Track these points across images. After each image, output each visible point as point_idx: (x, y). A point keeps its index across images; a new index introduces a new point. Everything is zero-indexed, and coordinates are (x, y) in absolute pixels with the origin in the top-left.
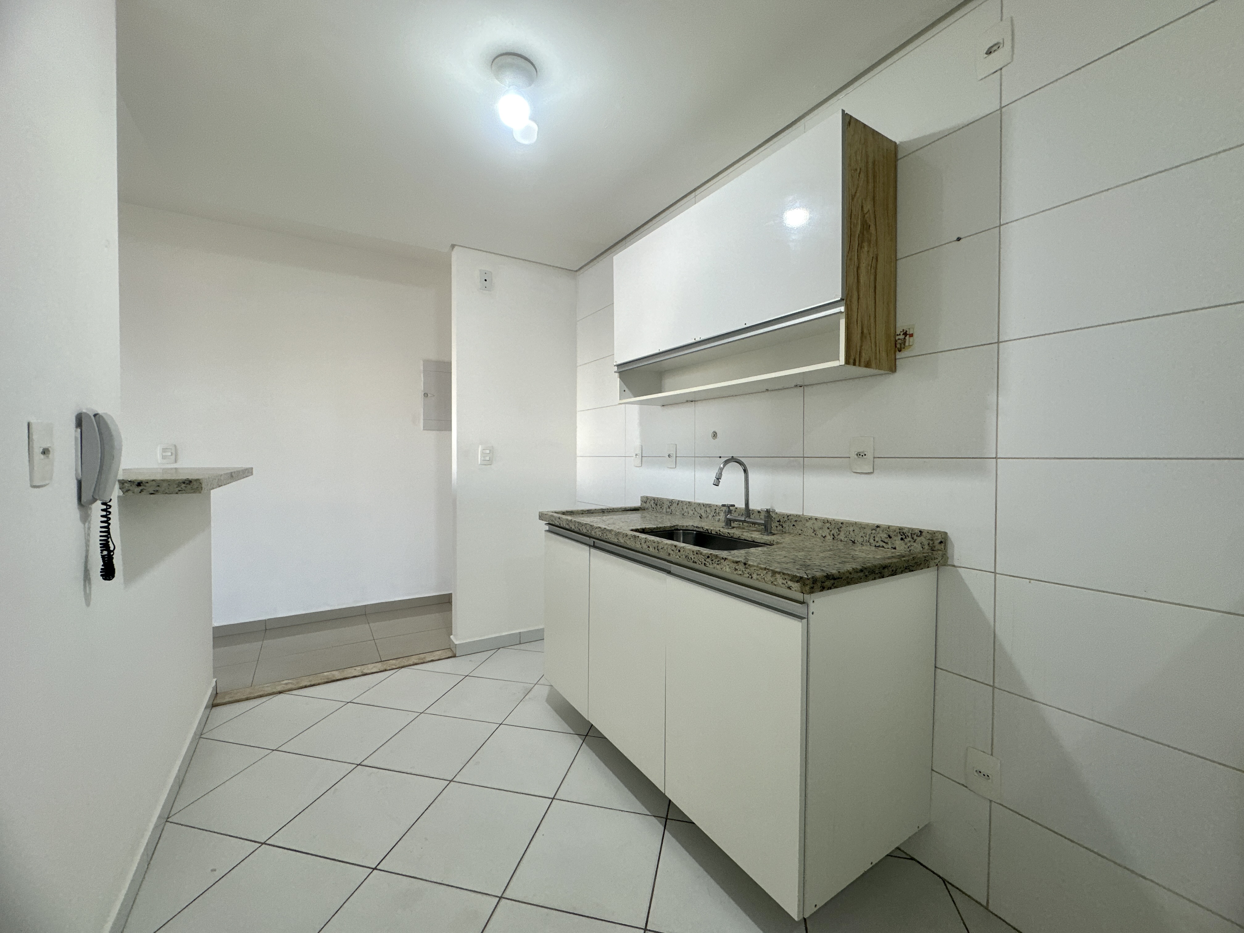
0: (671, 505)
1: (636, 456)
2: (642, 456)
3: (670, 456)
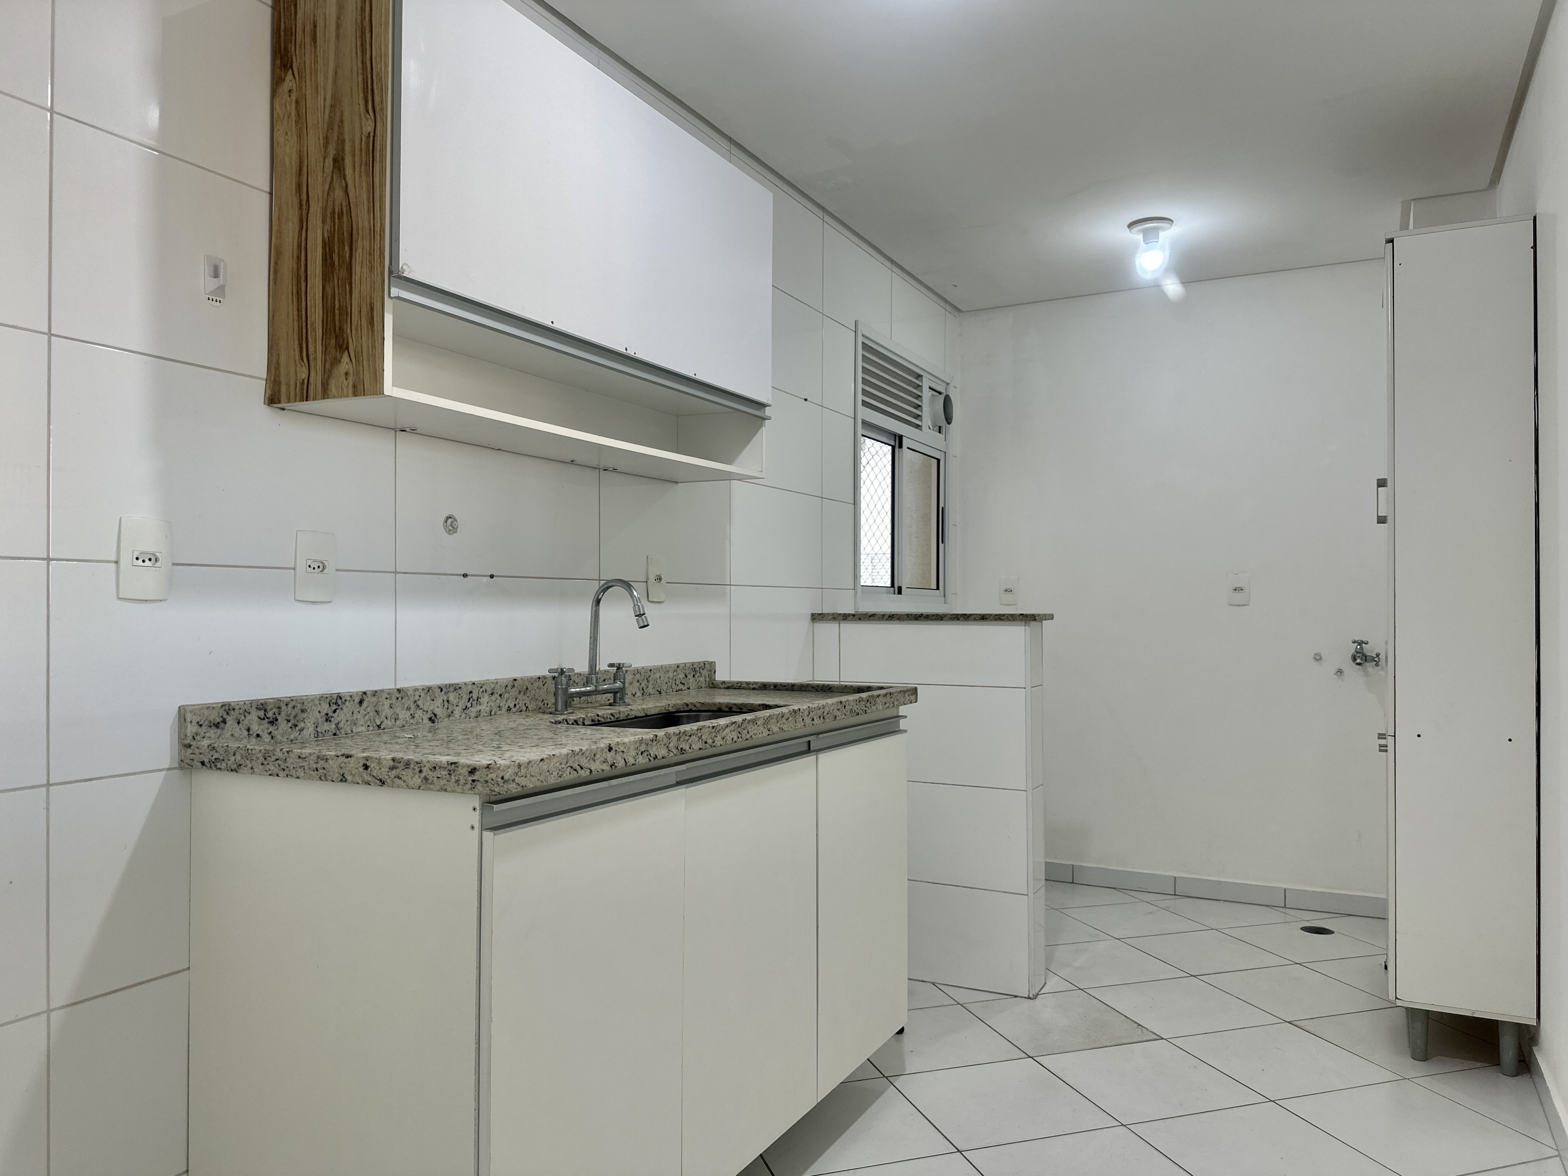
1: (140, 562)
2: (174, 564)
3: (322, 567)
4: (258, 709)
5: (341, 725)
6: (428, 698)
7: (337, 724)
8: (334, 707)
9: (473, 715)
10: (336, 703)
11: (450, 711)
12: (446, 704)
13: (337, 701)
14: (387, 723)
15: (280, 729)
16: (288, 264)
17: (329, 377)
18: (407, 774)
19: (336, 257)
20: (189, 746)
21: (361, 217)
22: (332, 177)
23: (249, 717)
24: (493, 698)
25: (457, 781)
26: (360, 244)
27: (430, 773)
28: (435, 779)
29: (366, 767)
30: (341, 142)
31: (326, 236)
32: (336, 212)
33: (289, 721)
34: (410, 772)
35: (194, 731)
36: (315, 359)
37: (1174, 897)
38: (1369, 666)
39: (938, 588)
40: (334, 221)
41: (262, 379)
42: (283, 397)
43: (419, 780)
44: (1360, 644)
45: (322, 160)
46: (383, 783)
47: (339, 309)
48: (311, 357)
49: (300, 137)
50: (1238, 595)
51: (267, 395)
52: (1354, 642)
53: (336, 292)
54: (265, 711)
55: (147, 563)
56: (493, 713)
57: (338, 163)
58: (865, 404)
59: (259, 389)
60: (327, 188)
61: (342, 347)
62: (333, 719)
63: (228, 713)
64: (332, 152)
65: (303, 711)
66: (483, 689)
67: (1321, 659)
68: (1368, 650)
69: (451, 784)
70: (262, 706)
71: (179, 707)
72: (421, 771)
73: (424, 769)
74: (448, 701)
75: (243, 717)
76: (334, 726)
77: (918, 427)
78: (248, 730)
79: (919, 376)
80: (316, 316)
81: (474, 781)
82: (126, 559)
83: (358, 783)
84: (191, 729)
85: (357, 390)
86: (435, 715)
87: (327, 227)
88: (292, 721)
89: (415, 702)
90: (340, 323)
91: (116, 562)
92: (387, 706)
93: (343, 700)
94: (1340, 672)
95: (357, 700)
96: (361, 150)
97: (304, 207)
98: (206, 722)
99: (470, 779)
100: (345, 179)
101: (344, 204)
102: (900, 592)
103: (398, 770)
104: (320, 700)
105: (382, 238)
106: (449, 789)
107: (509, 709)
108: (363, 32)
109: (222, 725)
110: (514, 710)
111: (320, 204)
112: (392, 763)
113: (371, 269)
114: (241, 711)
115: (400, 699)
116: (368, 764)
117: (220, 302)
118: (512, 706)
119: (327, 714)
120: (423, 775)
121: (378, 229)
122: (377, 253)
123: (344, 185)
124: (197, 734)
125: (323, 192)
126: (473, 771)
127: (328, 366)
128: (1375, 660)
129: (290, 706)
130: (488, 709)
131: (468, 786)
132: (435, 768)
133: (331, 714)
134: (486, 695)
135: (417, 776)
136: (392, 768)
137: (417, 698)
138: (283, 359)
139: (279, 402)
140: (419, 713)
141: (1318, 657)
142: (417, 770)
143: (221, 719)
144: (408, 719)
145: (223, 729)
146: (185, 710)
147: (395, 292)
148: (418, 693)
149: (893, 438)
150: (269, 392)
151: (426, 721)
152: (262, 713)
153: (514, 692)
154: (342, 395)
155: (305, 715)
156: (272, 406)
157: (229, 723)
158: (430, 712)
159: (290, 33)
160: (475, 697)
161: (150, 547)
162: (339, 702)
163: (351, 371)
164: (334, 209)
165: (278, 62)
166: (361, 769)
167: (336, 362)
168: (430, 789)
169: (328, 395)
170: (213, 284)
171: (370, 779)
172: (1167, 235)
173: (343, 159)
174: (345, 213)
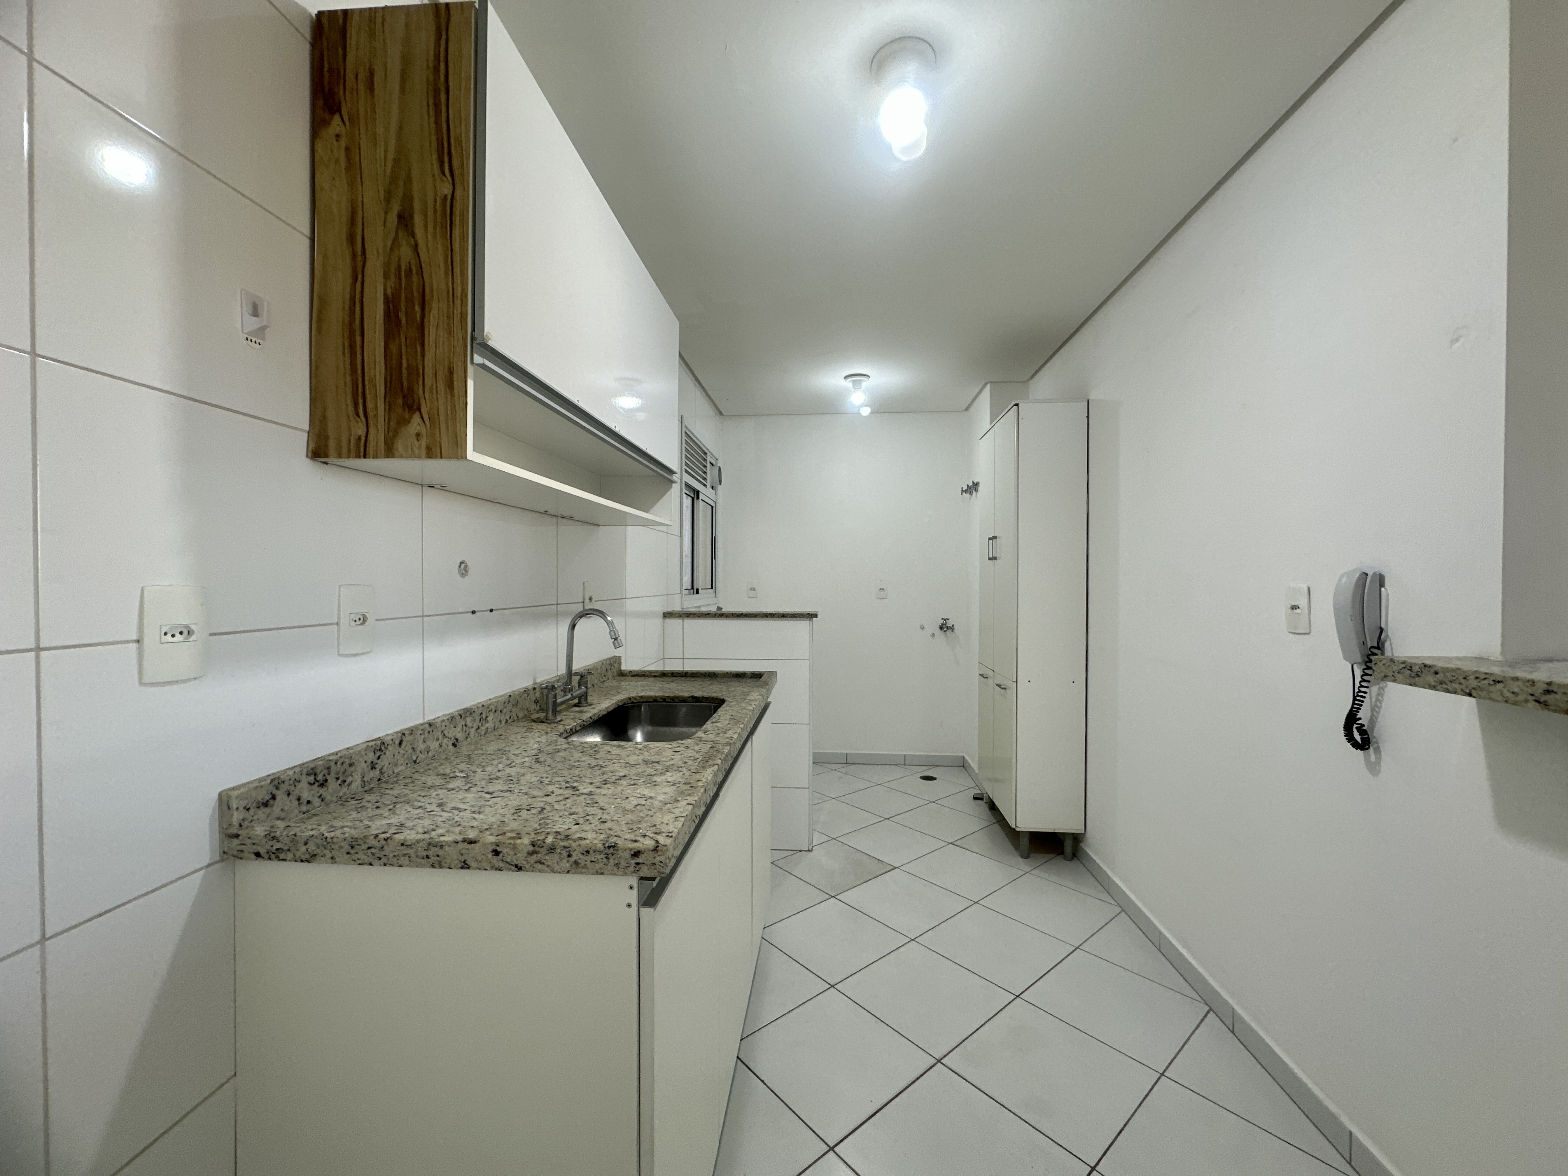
0: (379, 758)
1: (169, 638)
2: (211, 635)
3: (363, 620)
4: (308, 774)
5: (385, 768)
6: (452, 726)
7: (381, 770)
8: (378, 754)
9: (483, 733)
10: (380, 750)
11: (467, 733)
12: (464, 727)
13: (379, 747)
14: (422, 757)
15: (330, 790)
16: (337, 315)
17: (394, 436)
18: (551, 859)
19: (402, 316)
20: (237, 836)
21: (436, 279)
22: (397, 233)
23: (299, 786)
24: (496, 715)
25: (617, 865)
26: (435, 305)
27: (582, 857)
28: (589, 863)
29: (496, 853)
30: (408, 199)
31: (389, 292)
32: (403, 268)
33: (338, 779)
34: (556, 857)
35: (241, 818)
36: (376, 416)
37: (845, 765)
38: (949, 632)
39: (712, 588)
40: (400, 279)
41: (303, 431)
42: (332, 450)
43: (568, 865)
44: (945, 620)
45: (383, 215)
46: (519, 868)
47: (408, 368)
48: (371, 414)
49: (352, 185)
50: (882, 593)
51: (310, 449)
52: (942, 619)
53: (404, 351)
54: (315, 774)
55: (178, 637)
56: (496, 727)
57: (405, 220)
58: (686, 471)
59: (300, 441)
60: (389, 243)
61: (412, 406)
62: (377, 766)
63: (277, 788)
64: (396, 208)
65: (351, 765)
66: (490, 709)
67: (924, 628)
68: (950, 624)
69: (609, 868)
70: (313, 772)
71: (220, 795)
72: (569, 856)
73: (574, 854)
74: (466, 725)
75: (293, 788)
76: (378, 772)
77: (705, 485)
78: (299, 799)
79: (705, 453)
80: (377, 372)
81: (638, 864)
82: (151, 637)
83: (486, 870)
84: (236, 817)
85: (431, 453)
86: (457, 740)
87: (391, 283)
88: (341, 779)
89: (442, 732)
90: (409, 382)
91: (138, 641)
92: (421, 741)
93: (386, 745)
94: (933, 635)
95: (397, 742)
96: (435, 211)
97: (359, 258)
98: (254, 805)
99: (633, 862)
100: (414, 237)
101: (413, 262)
102: (697, 593)
103: (539, 855)
104: (366, 750)
105: (464, 303)
106: (606, 872)
107: (507, 721)
108: (437, 92)
109: (271, 802)
110: (509, 721)
111: (381, 258)
112: (531, 848)
113: (450, 333)
114: (291, 782)
115: (431, 732)
116: (499, 849)
117: (259, 344)
118: (508, 718)
119: (372, 762)
120: (572, 859)
121: (458, 293)
122: (457, 318)
123: (413, 243)
124: (244, 820)
125: (385, 246)
126: (636, 854)
127: (393, 424)
128: (952, 628)
129: (339, 763)
130: (493, 725)
131: (632, 869)
132: (588, 852)
133: (375, 761)
134: (492, 714)
135: (565, 861)
136: (531, 854)
137: (444, 728)
138: (331, 413)
139: (326, 456)
140: (445, 741)
141: (922, 627)
142: (565, 854)
143: (270, 796)
144: (437, 749)
145: (272, 806)
146: (229, 797)
147: (478, 359)
148: (444, 724)
149: (693, 492)
150: (312, 445)
151: (451, 747)
152: (312, 779)
153: (509, 707)
154: (413, 456)
155: (353, 769)
156: (316, 460)
157: (278, 798)
158: (453, 738)
159: (338, 75)
160: (484, 717)
161: (182, 620)
162: (383, 748)
163: (424, 432)
164: (399, 267)
165: (320, 103)
166: (490, 856)
167: (404, 422)
168: (581, 873)
169: (394, 454)
170: (253, 323)
171: (501, 865)
172: (866, 383)
173: (411, 217)
174: (414, 271)
